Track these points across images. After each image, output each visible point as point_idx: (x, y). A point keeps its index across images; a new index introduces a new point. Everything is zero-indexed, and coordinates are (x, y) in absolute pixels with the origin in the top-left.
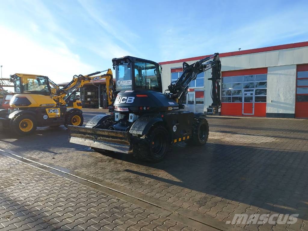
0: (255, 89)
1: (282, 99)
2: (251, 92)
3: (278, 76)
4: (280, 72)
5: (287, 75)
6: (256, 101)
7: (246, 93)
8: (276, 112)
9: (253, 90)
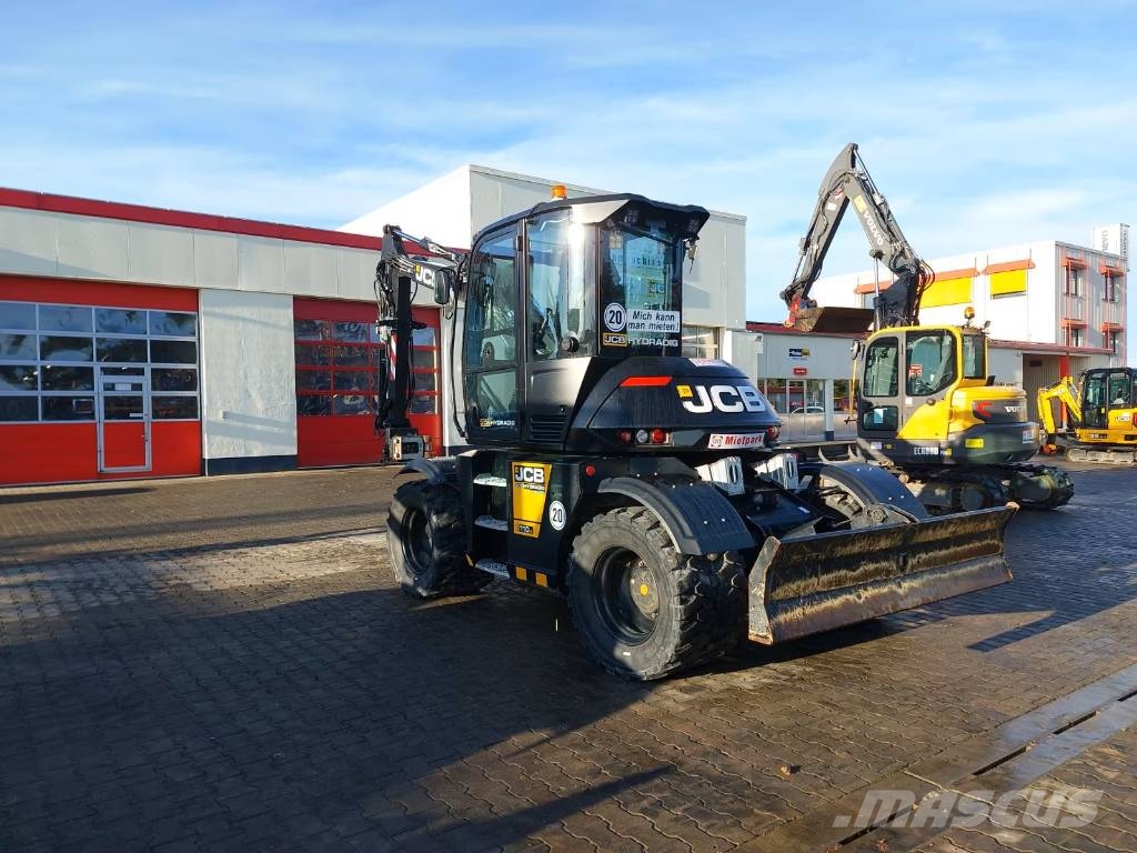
0: (148, 366)
1: (259, 407)
2: (136, 379)
3: (241, 324)
4: (246, 312)
5: (266, 324)
6: (155, 415)
7: (111, 379)
8: (241, 454)
9: (140, 372)
